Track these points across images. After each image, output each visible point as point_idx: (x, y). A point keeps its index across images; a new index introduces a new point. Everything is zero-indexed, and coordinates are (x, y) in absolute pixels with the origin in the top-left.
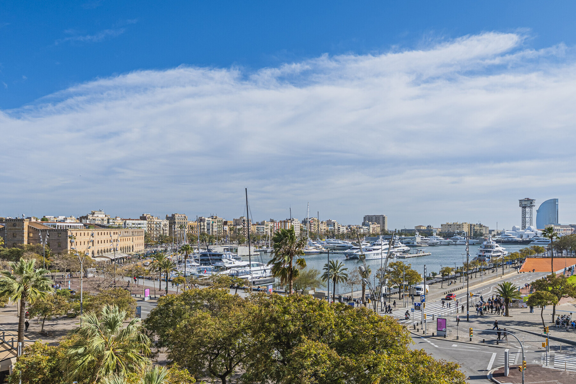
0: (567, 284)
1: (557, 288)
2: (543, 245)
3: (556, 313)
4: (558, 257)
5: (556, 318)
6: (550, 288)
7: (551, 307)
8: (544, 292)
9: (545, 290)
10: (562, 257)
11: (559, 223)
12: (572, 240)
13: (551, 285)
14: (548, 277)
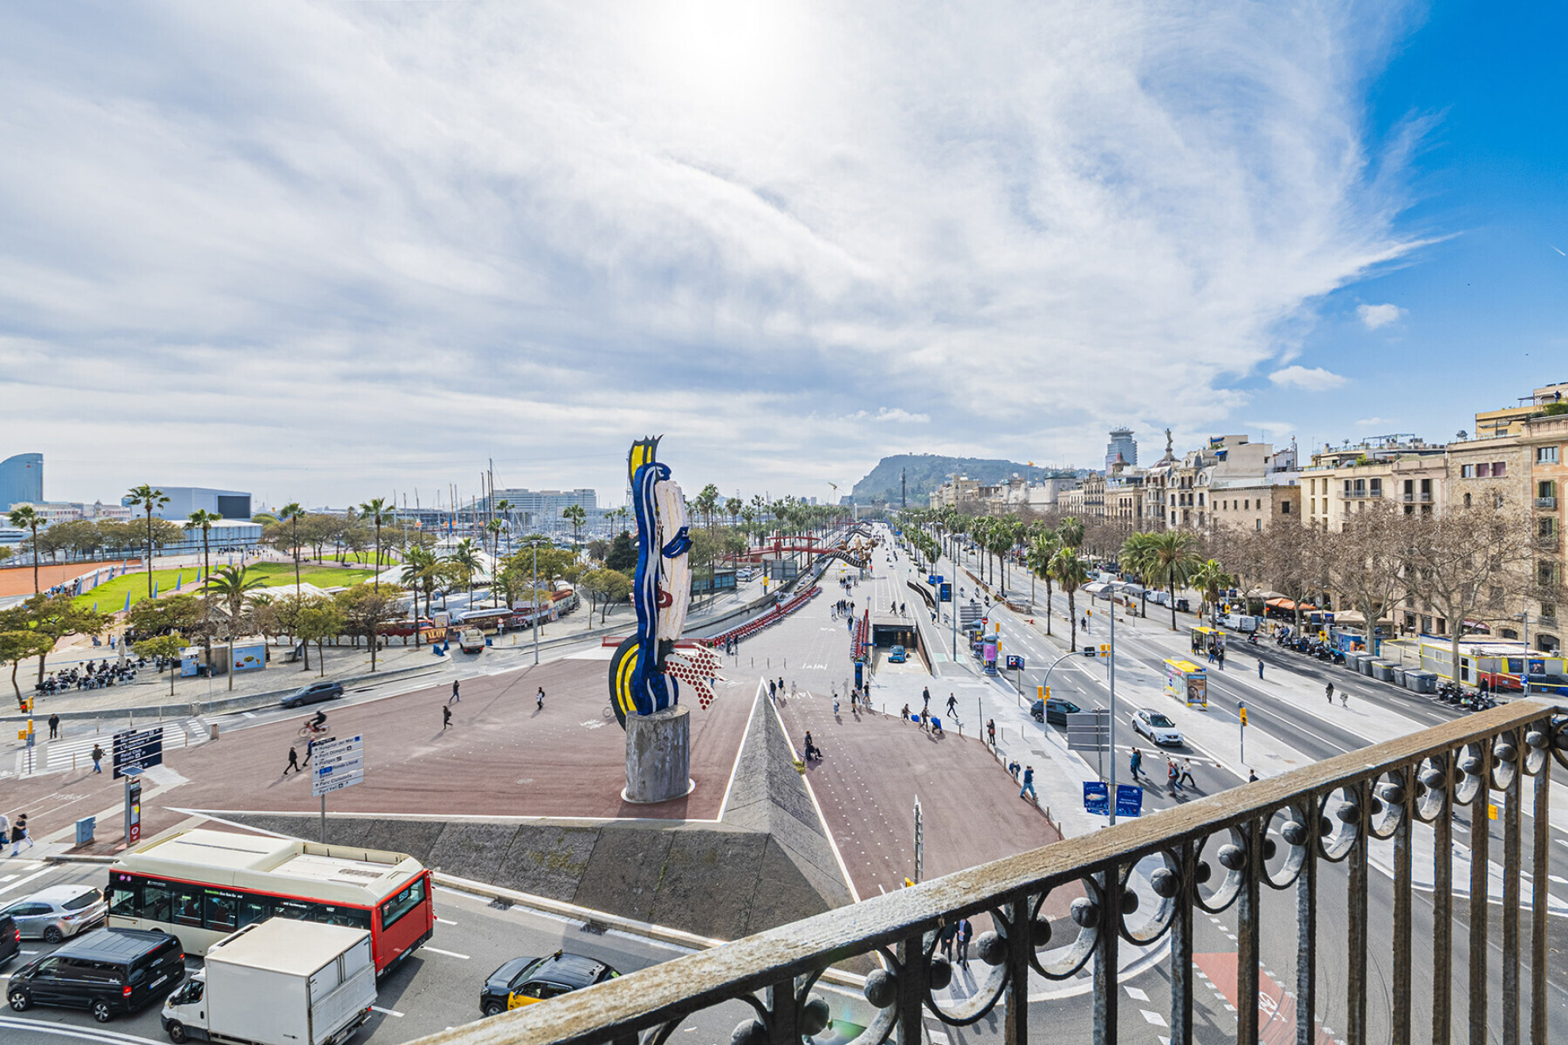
0: (71, 611)
1: (49, 621)
2: (7, 544)
3: (47, 669)
4: (47, 564)
5: (46, 678)
6: (33, 624)
7: (36, 659)
8: (20, 633)
9: (21, 628)
10: (54, 564)
11: (44, 499)
12: (76, 531)
13: (34, 617)
14: (27, 602)
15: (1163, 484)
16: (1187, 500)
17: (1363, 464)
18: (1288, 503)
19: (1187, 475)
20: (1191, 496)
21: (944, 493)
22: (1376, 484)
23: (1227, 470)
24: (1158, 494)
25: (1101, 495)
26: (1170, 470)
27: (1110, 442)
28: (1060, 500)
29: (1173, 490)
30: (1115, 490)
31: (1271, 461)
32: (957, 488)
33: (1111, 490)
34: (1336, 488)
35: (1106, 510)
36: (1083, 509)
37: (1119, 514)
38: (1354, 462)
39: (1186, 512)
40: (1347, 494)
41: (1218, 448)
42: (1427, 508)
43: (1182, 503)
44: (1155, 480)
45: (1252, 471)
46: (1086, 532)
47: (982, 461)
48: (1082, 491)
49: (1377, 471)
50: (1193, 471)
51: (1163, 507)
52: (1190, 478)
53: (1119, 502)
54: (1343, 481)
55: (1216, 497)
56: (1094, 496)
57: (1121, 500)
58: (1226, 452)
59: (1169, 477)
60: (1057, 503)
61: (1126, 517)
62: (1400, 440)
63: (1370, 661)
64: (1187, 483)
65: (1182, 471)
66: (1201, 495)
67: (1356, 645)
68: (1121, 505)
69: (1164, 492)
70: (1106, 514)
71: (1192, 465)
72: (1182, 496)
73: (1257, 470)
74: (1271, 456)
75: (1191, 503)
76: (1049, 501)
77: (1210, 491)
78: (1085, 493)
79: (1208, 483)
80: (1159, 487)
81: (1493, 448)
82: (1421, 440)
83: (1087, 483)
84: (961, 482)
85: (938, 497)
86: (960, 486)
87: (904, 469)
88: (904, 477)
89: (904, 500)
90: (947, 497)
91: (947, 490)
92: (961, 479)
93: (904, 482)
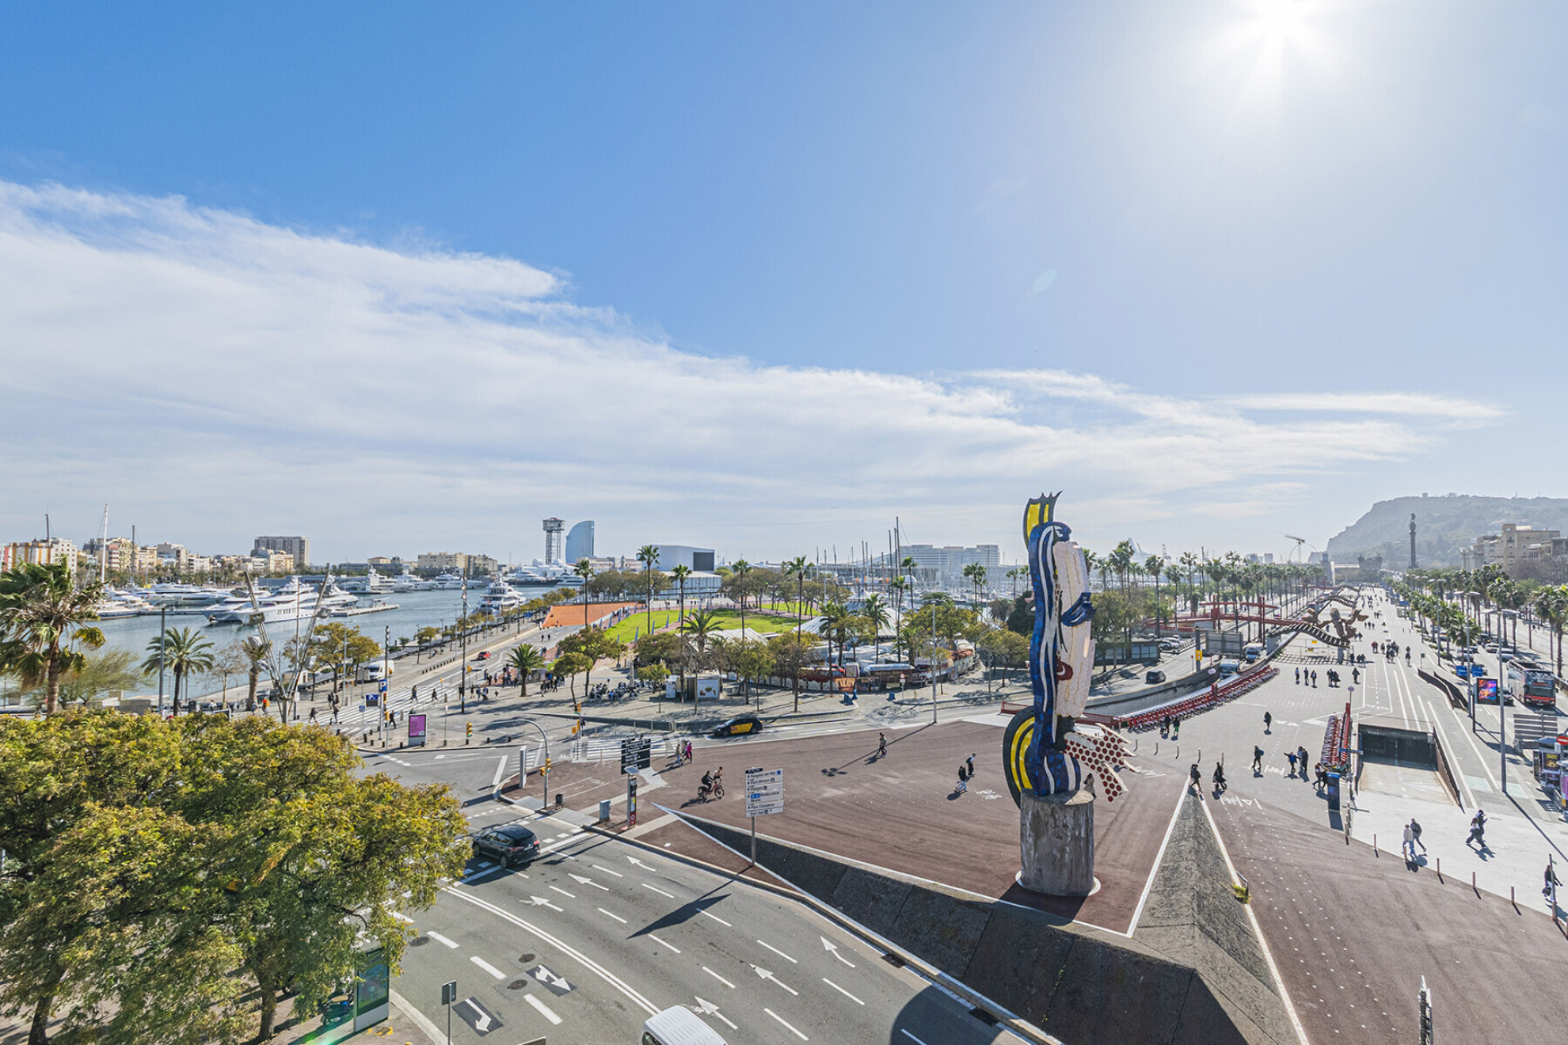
0: (603, 641)
1: (591, 647)
2: (574, 587)
3: (591, 682)
4: (594, 603)
5: (590, 689)
6: (583, 648)
7: (584, 674)
8: (576, 654)
9: (576, 651)
10: (598, 603)
11: (595, 555)
12: (610, 578)
13: (584, 643)
14: (581, 632)
21: (1486, 548)
84: (1519, 532)
85: (1475, 553)
86: (1515, 538)
87: (1413, 516)
88: (1413, 526)
89: (1413, 558)
90: (1491, 554)
91: (1493, 545)
92: (1518, 528)
93: (1413, 534)
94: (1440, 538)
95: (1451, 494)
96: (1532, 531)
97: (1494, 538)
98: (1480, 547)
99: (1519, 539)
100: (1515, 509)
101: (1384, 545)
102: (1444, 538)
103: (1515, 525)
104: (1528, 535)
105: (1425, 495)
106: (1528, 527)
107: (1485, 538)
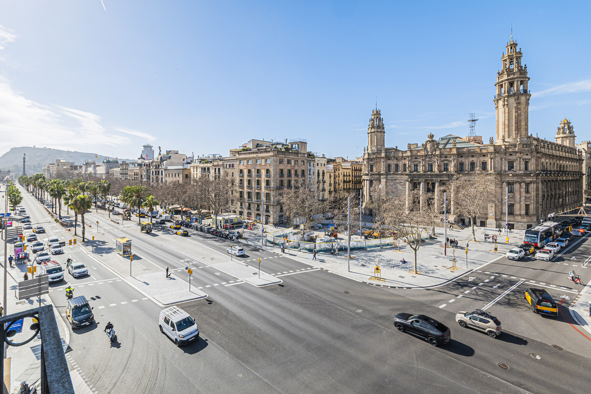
15: (149, 167)
16: (157, 173)
17: (206, 163)
18: (187, 174)
19: (157, 164)
20: (158, 171)
21: (51, 168)
22: (208, 169)
23: (171, 163)
24: (148, 170)
25: (127, 171)
26: (152, 162)
27: (143, 150)
28: (110, 172)
29: (153, 169)
30: (132, 169)
31: (185, 160)
32: (58, 165)
33: (131, 169)
34: (199, 170)
35: (129, 177)
36: (120, 176)
37: (134, 178)
38: (204, 162)
39: (157, 177)
40: (202, 172)
41: (168, 154)
42: (219, 177)
43: (156, 174)
44: (147, 165)
45: (179, 163)
46: (112, 187)
47: (82, 153)
48: (119, 169)
49: (209, 165)
50: (159, 162)
51: (149, 176)
52: (158, 165)
53: (134, 174)
54: (201, 168)
55: (167, 172)
56: (124, 171)
57: (135, 173)
58: (170, 156)
59: (152, 164)
60: (109, 174)
61: (135, 179)
62: (216, 156)
63: (197, 226)
64: (157, 167)
65: (156, 162)
66: (162, 171)
67: (196, 221)
68: (135, 175)
69: (150, 170)
70: (129, 178)
71: (159, 160)
72: (156, 172)
73: (181, 163)
74: (185, 158)
75: (159, 175)
76: (105, 173)
77: (165, 170)
78: (121, 169)
79: (164, 167)
80: (148, 168)
81: (232, 160)
82: (221, 156)
83: (122, 165)
84: (61, 162)
85: (47, 170)
86: (60, 164)
87: (25, 155)
88: (24, 158)
89: (24, 171)
90: (52, 170)
91: (52, 167)
92: (61, 161)
93: (24, 161)
94: (39, 163)
95: (45, 147)
96: (66, 162)
97: (54, 164)
98: (49, 167)
99: (61, 165)
100: (67, 154)
101: (15, 166)
102: (40, 164)
103: (60, 160)
104: (64, 163)
105: (34, 146)
106: (64, 161)
107: (50, 164)
